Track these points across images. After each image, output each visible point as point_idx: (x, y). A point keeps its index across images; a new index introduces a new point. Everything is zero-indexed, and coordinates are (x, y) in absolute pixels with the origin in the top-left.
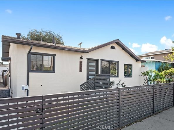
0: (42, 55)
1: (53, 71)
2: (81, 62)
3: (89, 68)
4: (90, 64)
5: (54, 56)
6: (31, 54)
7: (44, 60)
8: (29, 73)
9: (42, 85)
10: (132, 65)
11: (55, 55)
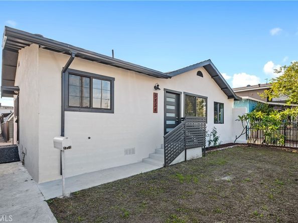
0: (91, 77)
1: (111, 109)
2: (156, 95)
3: (167, 106)
4: (168, 99)
5: (112, 80)
6: (70, 73)
7: (93, 87)
8: (66, 113)
9: (89, 138)
10: (223, 104)
11: (114, 79)
